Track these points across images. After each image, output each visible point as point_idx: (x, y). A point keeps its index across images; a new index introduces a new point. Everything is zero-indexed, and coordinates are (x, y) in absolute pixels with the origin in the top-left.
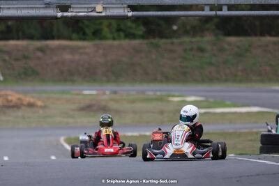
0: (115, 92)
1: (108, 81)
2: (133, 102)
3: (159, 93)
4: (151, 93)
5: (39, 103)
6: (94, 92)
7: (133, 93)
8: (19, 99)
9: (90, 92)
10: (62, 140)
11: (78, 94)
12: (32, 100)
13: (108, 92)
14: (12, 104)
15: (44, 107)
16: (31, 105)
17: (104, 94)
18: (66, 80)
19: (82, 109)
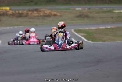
0: (90, 9)
1: (86, 4)
2: (98, 13)
3: (109, 9)
4: (105, 9)
5: (59, 14)
6: (80, 9)
7: (97, 9)
8: (50, 13)
9: (78, 8)
10: (73, 31)
11: (74, 10)
12: (55, 13)
13: (86, 9)
14: (47, 15)
15: (60, 16)
16: (55, 15)
17: (85, 9)
18: (67, 4)
19: (77, 17)
